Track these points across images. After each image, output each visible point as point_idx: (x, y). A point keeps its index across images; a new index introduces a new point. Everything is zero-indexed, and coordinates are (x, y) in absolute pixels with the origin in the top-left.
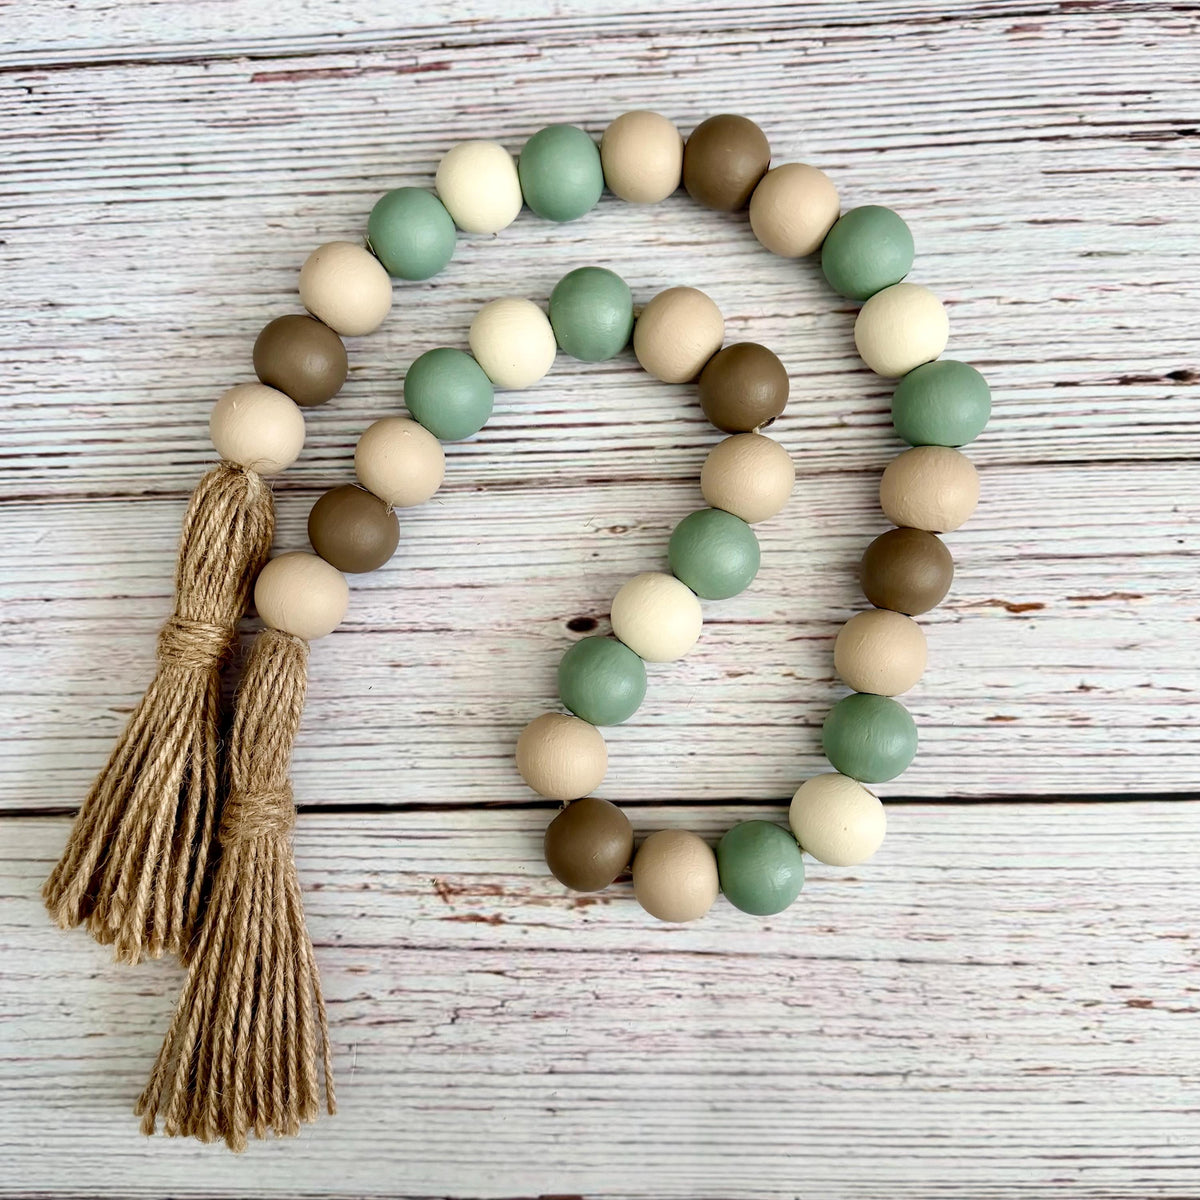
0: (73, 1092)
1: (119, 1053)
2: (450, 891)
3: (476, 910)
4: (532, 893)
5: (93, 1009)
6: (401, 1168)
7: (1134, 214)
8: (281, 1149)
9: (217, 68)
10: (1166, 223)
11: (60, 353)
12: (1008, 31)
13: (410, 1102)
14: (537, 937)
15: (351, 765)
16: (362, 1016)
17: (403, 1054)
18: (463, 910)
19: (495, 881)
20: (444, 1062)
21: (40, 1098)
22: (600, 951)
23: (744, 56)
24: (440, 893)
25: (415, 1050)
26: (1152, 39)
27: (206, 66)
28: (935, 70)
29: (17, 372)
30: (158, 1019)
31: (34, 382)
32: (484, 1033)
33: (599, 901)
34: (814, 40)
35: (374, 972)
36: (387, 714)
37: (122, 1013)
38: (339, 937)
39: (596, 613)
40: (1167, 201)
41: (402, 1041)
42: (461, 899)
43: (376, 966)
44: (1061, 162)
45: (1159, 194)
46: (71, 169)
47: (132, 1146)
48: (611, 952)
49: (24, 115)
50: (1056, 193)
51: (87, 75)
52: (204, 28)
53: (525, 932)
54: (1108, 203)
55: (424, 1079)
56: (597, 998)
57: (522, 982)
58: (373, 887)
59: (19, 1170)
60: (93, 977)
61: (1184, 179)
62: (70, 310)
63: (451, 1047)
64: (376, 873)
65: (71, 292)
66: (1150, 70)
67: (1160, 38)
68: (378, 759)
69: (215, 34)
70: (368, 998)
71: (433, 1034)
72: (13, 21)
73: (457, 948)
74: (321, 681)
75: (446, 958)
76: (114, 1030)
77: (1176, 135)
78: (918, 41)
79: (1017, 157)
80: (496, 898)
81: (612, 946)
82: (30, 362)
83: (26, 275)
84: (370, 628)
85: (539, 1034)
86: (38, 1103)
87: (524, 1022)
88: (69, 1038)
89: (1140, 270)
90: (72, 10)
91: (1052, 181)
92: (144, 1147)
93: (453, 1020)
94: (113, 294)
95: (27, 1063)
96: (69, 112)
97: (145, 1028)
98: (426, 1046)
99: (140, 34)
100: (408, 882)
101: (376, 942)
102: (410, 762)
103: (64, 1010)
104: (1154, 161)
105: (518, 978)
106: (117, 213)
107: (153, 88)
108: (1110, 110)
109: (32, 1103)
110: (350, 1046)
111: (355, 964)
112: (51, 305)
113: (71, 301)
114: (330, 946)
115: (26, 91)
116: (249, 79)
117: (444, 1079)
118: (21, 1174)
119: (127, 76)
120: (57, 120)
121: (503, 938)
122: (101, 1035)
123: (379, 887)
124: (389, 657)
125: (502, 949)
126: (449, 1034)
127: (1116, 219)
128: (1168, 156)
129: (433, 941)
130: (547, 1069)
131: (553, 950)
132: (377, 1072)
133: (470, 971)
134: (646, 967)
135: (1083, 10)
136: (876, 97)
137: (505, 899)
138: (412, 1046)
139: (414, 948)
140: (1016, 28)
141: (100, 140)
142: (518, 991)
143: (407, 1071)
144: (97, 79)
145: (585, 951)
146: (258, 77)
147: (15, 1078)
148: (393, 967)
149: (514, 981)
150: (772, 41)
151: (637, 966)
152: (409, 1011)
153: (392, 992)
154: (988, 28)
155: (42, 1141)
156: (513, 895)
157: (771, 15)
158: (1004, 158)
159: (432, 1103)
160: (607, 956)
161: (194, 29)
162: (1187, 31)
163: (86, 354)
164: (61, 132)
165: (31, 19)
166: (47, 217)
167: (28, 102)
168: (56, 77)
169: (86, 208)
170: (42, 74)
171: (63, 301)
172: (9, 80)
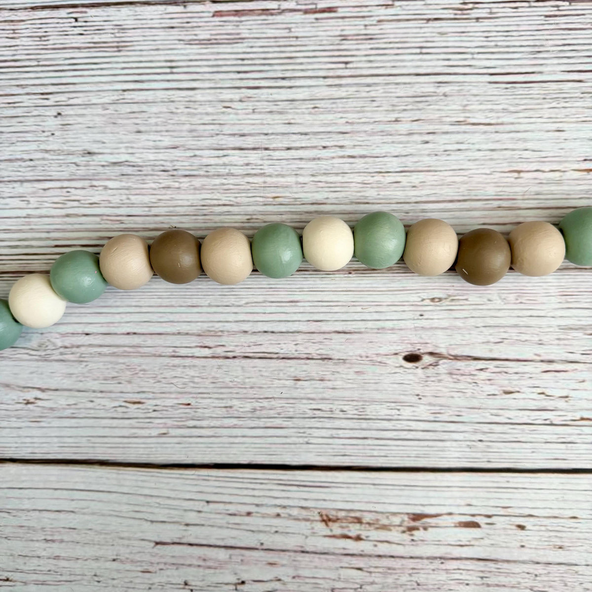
2: (330, 520)
3: (345, 532)
4: (380, 523)
5: (114, 579)
9: (191, 8)
11: (95, 183)
14: (383, 549)
16: (276, 590)
18: (338, 531)
19: (358, 514)
22: (421, 558)
24: (324, 521)
27: (185, 6)
29: (68, 194)
31: (78, 201)
33: (421, 529)
35: (283, 565)
36: (292, 410)
38: (262, 544)
39: (421, 351)
42: (337, 525)
43: (284, 562)
46: (102, 69)
48: (427, 558)
49: (72, 35)
51: (112, 11)
53: (376, 546)
56: (418, 585)
57: (373, 575)
58: (283, 515)
60: (114, 560)
62: (100, 156)
64: (285, 507)
65: (101, 145)
68: (286, 437)
70: (279, 580)
73: (333, 554)
74: (251, 388)
75: (327, 559)
80: (358, 525)
81: (428, 555)
82: (76, 188)
83: (74, 134)
84: (282, 356)
94: (127, 147)
96: (100, 34)
100: (304, 513)
101: (284, 548)
102: (306, 439)
103: (96, 579)
105: (371, 572)
106: (129, 97)
107: (152, 19)
111: (272, 560)
112: (89, 153)
113: (101, 151)
114: (256, 549)
115: (74, 20)
116: (211, 14)
119: (136, 11)
120: (93, 38)
121: (362, 548)
123: (286, 515)
124: (293, 375)
125: (361, 555)
129: (319, 549)
131: (393, 557)
133: (342, 567)
134: (448, 567)
137: (363, 526)
139: (307, 552)
141: (119, 51)
142: (371, 580)
144: (118, 13)
145: (412, 558)
146: (217, 14)
148: (294, 563)
149: (368, 574)
151: (443, 566)
153: (294, 577)
156: (368, 523)
163: (110, 184)
166: (86, 99)
167: (75, 27)
168: (92, 12)
169: (110, 93)
170: (84, 9)
171: (96, 151)
172: (63, 13)
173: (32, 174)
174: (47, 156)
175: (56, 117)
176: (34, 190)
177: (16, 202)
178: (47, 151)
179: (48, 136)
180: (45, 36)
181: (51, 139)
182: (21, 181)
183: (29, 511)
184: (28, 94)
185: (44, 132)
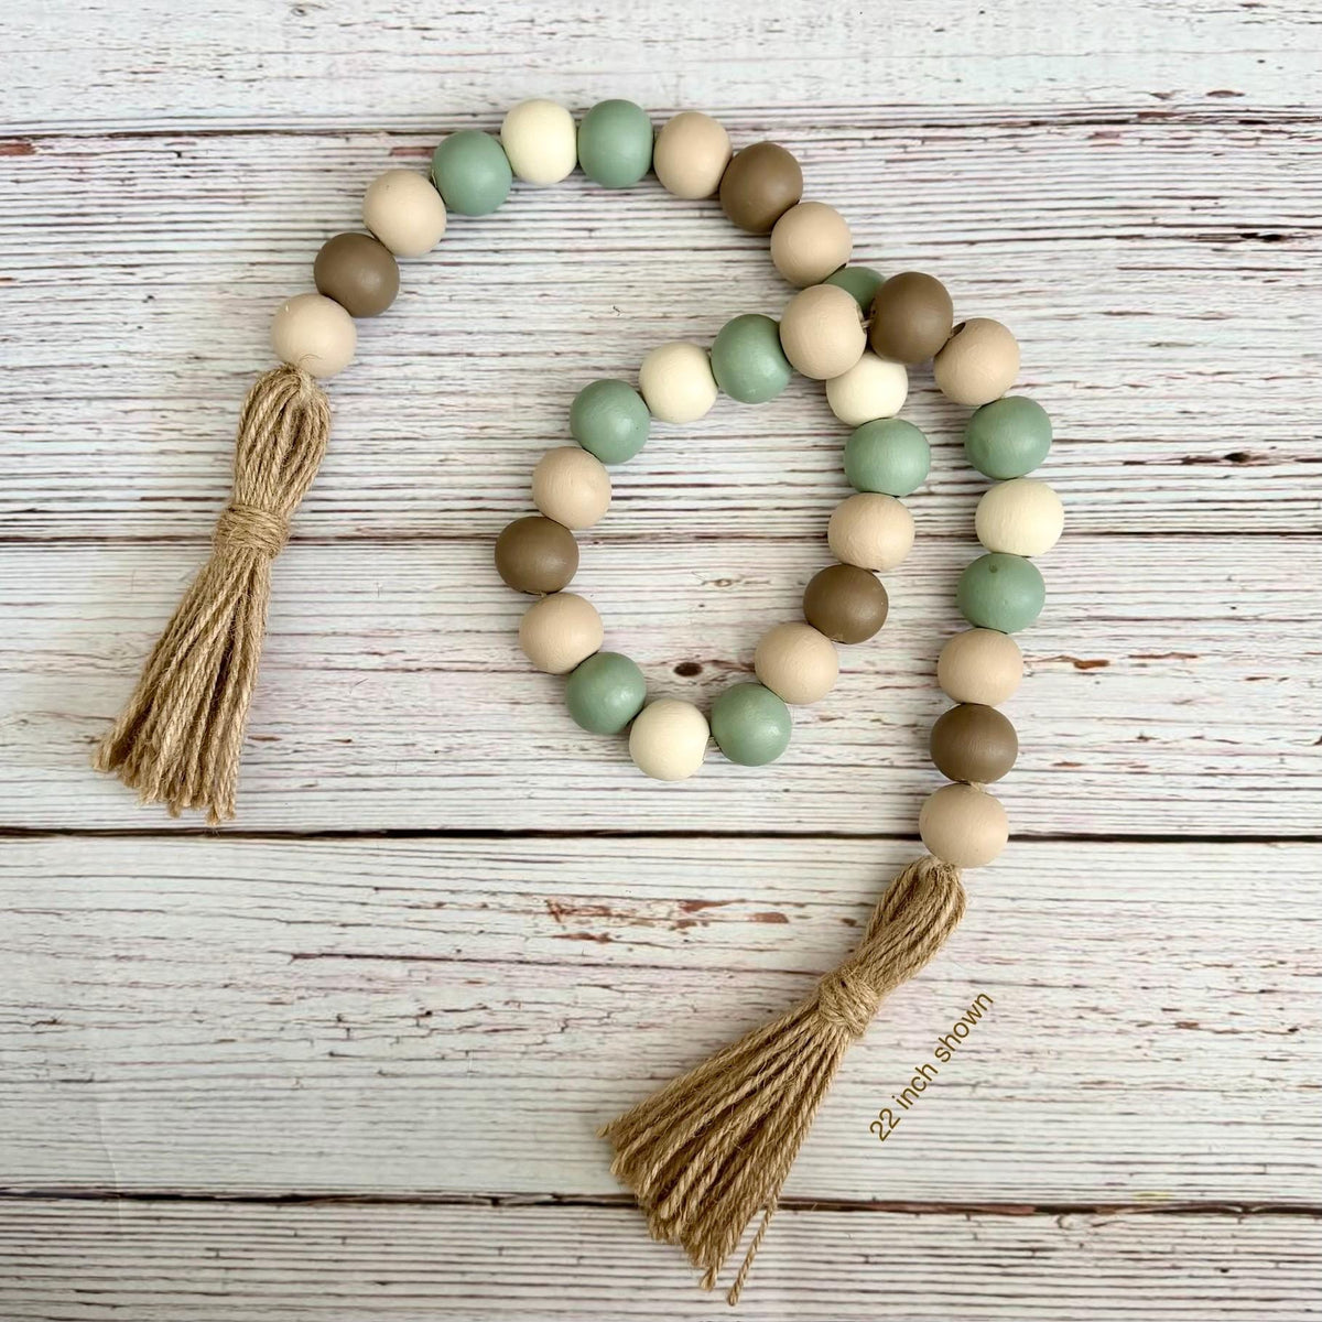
0: (204, 1094)
1: (249, 1058)
2: (562, 911)
3: (585, 929)
4: (638, 915)
5: (224, 1017)
6: (512, 1165)
7: (1200, 310)
8: (400, 1148)
9: (357, 141)
10: (1229, 317)
11: (206, 404)
12: (1090, 138)
13: (521, 1105)
14: (642, 955)
15: (473, 794)
16: (479, 1025)
17: (516, 1060)
18: (574, 929)
19: (604, 902)
20: (555, 1067)
21: (172, 1099)
22: (699, 969)
23: (849, 152)
24: (553, 913)
25: (526, 1057)
26: (1220, 149)
27: (347, 139)
28: (1024, 171)
29: (164, 420)
30: (287, 1026)
31: (180, 430)
32: (592, 1042)
33: (699, 923)
34: (914, 138)
35: (491, 984)
36: (506, 748)
37: (252, 1020)
38: (459, 951)
39: (702, 658)
40: (1230, 298)
41: (516, 1048)
42: (573, 919)
43: (493, 979)
44: (1135, 259)
45: (1222, 291)
46: (218, 230)
47: (258, 1145)
48: (710, 969)
49: (173, 177)
50: (1131, 288)
51: (234, 142)
52: (346, 103)
53: (631, 950)
54: (1176, 298)
55: (534, 1083)
56: (695, 1011)
57: (627, 995)
58: (491, 906)
59: (150, 1166)
60: (226, 986)
61: (1245, 278)
62: (214, 363)
63: (560, 1054)
64: (494, 894)
65: (215, 346)
66: (1218, 178)
67: (1227, 149)
68: (497, 789)
69: (356, 109)
70: (485, 1008)
71: (545, 1042)
72: (164, 88)
73: (567, 964)
74: (445, 716)
75: (557, 973)
76: (244, 1036)
77: (1239, 238)
78: (1009, 143)
79: (1096, 253)
80: (604, 918)
81: (710, 964)
82: (176, 411)
83: (175, 328)
84: (492, 667)
85: (642, 1043)
86: (171, 1104)
87: (628, 1032)
88: (200, 1044)
89: (1204, 360)
90: (221, 80)
91: (1127, 275)
92: (270, 1145)
93: (563, 1029)
94: (257, 350)
95: (160, 1067)
96: (216, 177)
97: (275, 1035)
98: (538, 1053)
99: (285, 106)
100: (523, 901)
101: (492, 957)
102: (527, 792)
103: (197, 1017)
104: (1219, 261)
105: (623, 992)
106: (260, 274)
107: (296, 157)
108: (1181, 213)
109: (165, 1104)
110: (467, 1052)
111: (472, 977)
112: (197, 358)
113: (215, 355)
114: (451, 960)
115: (175, 155)
116: (387, 152)
117: (554, 1083)
118: (152, 1170)
119: (272, 145)
120: (204, 184)
121: (611, 954)
122: (232, 1041)
123: (497, 906)
124: (509, 695)
125: (608, 965)
126: (559, 1042)
127: (1183, 313)
128: (1232, 257)
129: (546, 957)
130: (648, 1075)
131: (656, 967)
132: (491, 1076)
133: (580, 985)
134: (740, 984)
135: (1159, 120)
136: (969, 194)
137: (613, 920)
138: (524, 1053)
139: (528, 963)
140: (1098, 135)
141: (245, 203)
142: (623, 1004)
143: (519, 1076)
144: (243, 146)
145: (685, 968)
146: (396, 151)
147: (148, 1080)
148: (509, 980)
149: (619, 995)
150: (875, 139)
151: (732, 982)
152: (523, 1020)
153: (507, 1003)
154: (1072, 134)
155: (173, 1139)
156: (620, 916)
157: (875, 114)
158: (1084, 254)
159: (541, 1105)
160: (705, 973)
161: (338, 103)
162: (1252, 143)
164: (209, 195)
165: (181, 88)
166: (192, 275)
167: (177, 166)
168: (203, 143)
169: (231, 268)
170: (192, 139)
171: (209, 355)
172: (158, 143)
173: (105, 387)
174: (129, 360)
175: (145, 301)
176: (109, 411)
177: (79, 431)
178: (130, 354)
179: (131, 331)
180: (129, 179)
181: (136, 335)
182: (89, 399)
183: (91, 911)
184: (101, 266)
185: (125, 323)
